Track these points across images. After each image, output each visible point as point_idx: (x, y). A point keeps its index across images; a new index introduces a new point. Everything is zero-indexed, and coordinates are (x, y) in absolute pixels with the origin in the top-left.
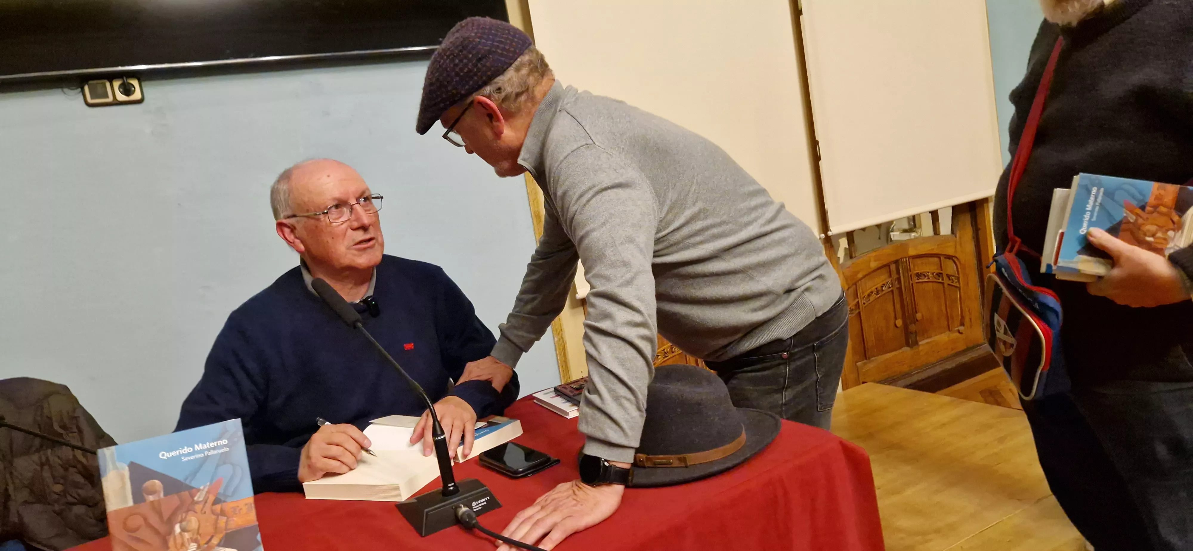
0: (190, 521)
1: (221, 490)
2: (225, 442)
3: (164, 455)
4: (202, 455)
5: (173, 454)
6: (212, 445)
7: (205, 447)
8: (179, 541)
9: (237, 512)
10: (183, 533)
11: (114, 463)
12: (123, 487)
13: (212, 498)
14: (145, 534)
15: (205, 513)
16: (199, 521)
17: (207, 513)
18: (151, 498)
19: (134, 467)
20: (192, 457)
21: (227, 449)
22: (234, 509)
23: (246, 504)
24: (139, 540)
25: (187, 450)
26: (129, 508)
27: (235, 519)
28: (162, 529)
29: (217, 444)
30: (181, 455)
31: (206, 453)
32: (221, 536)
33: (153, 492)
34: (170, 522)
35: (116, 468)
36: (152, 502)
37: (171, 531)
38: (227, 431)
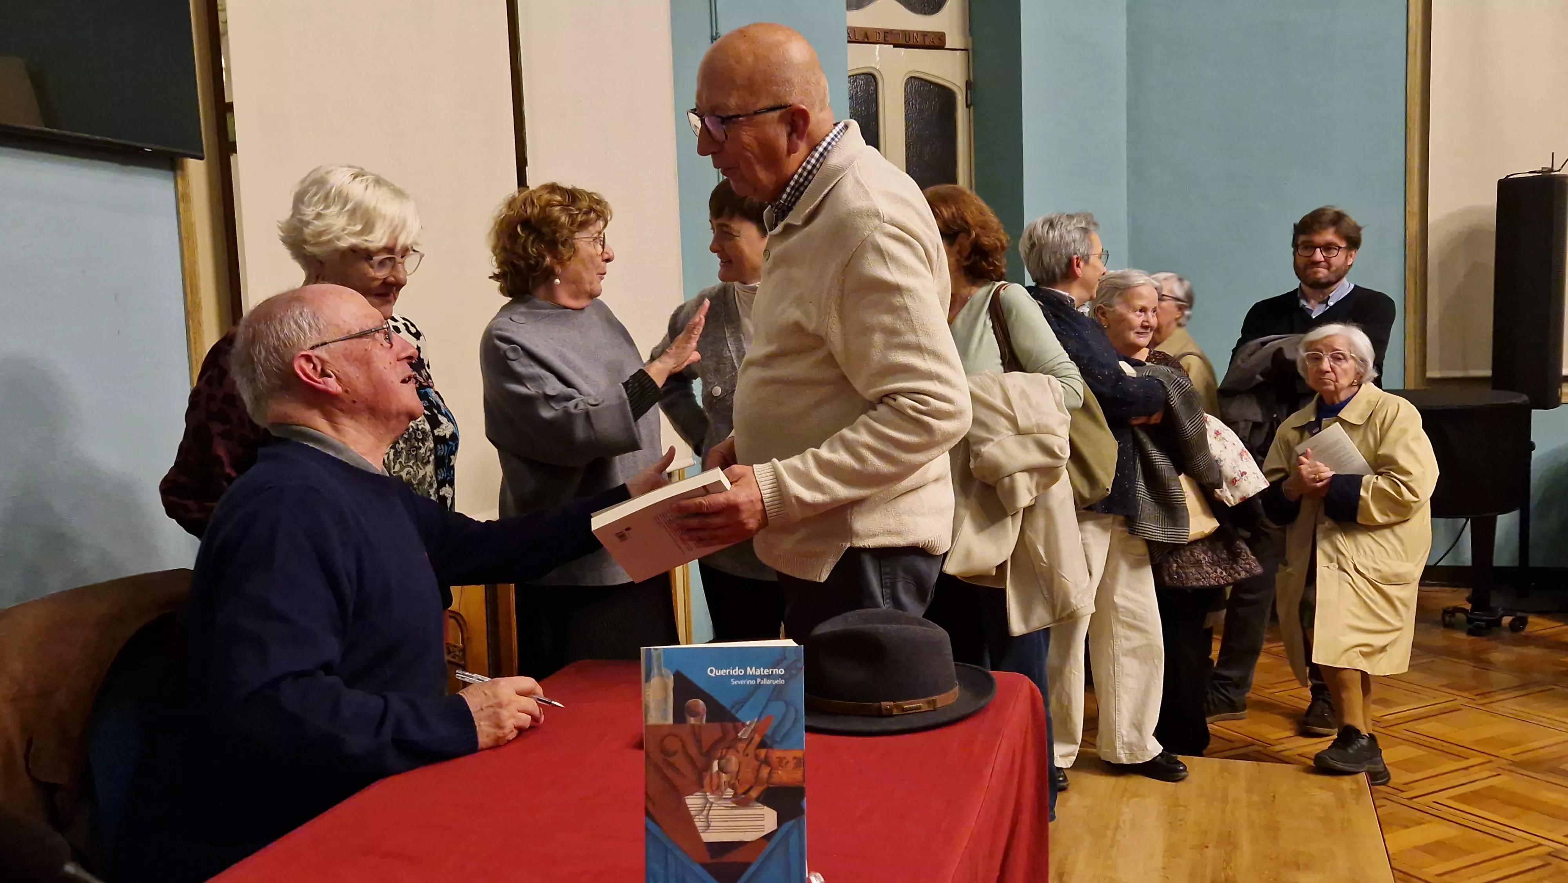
0: (729, 760)
1: (769, 732)
2: (781, 672)
3: (713, 672)
4: (753, 682)
5: (723, 672)
6: (766, 672)
7: (758, 673)
8: (715, 781)
9: (783, 764)
10: (721, 773)
11: (659, 668)
12: (665, 700)
13: (757, 739)
14: (679, 760)
15: (747, 755)
16: (740, 764)
17: (749, 756)
18: (692, 720)
19: (679, 677)
20: (742, 682)
21: (782, 682)
22: (781, 759)
23: (795, 758)
24: (672, 765)
25: (737, 671)
26: (669, 726)
27: (780, 772)
28: (700, 761)
29: (772, 672)
30: (731, 676)
31: (759, 680)
32: (761, 788)
33: (695, 714)
34: (708, 756)
35: (661, 675)
36: (693, 726)
37: (709, 767)
38: (785, 658)
